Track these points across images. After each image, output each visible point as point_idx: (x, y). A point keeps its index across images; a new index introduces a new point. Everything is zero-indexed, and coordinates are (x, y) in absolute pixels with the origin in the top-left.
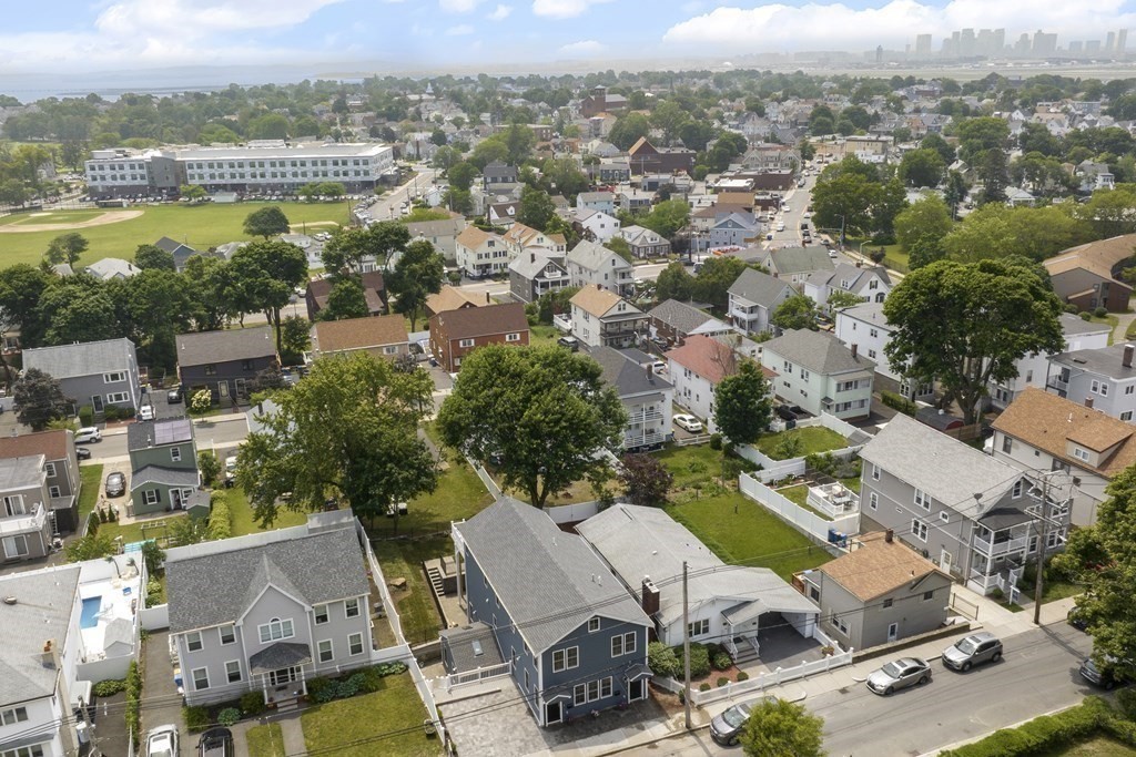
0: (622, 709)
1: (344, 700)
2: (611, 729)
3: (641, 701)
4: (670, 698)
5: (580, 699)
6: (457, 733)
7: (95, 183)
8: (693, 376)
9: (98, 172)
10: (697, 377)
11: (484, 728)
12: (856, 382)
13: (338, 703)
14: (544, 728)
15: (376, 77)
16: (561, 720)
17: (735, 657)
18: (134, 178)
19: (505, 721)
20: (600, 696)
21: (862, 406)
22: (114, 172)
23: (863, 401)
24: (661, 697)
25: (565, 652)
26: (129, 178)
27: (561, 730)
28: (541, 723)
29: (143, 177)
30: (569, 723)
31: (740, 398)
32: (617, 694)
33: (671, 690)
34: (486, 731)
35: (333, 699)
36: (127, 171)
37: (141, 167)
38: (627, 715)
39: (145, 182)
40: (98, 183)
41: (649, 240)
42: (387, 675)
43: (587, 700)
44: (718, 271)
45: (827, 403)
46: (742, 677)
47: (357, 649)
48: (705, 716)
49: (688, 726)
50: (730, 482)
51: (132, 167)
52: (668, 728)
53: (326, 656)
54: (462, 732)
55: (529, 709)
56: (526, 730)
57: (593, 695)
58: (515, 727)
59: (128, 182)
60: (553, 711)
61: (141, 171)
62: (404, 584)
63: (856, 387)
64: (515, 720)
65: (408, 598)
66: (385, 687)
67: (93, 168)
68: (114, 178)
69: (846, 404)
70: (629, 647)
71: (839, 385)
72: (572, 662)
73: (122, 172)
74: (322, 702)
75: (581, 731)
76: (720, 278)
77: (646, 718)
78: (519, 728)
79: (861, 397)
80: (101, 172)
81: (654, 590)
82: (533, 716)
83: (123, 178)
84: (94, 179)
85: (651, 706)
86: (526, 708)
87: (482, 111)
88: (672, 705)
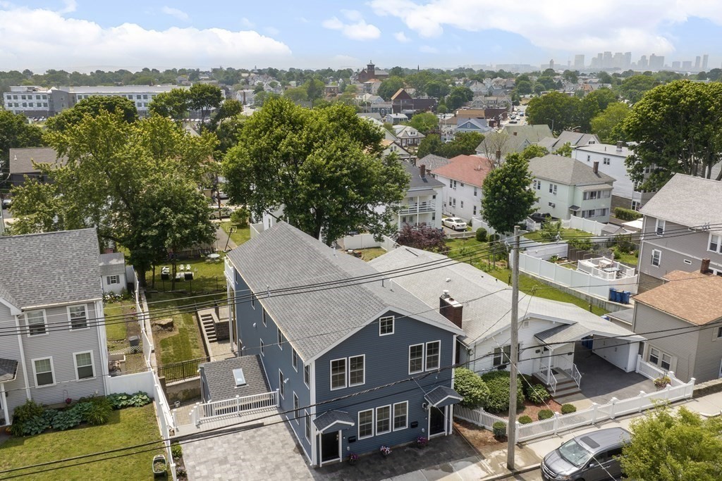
0: (420, 446)
1: (58, 433)
2: (407, 471)
3: (444, 436)
4: (480, 434)
5: (366, 430)
6: (197, 474)
7: (11, 109)
8: (458, 185)
9: (13, 101)
10: (462, 185)
11: (235, 468)
12: (599, 192)
13: (49, 437)
14: (317, 468)
15: (221, 68)
16: (340, 459)
17: (554, 389)
18: (39, 105)
19: (265, 459)
20: (392, 429)
21: (604, 215)
22: (24, 101)
23: (604, 210)
24: (468, 433)
25: (347, 360)
26: (35, 105)
27: (339, 472)
28: (313, 462)
29: (45, 105)
30: (351, 461)
31: (508, 185)
32: (414, 425)
33: (480, 424)
34: (238, 472)
35: (45, 431)
36: (34, 100)
37: (44, 97)
38: (427, 453)
39: (47, 109)
40: (13, 108)
41: (409, 134)
42: (124, 407)
43: (375, 432)
44: (466, 140)
45: (574, 210)
46: (567, 410)
47: (86, 372)
48: (531, 455)
49: (510, 467)
50: (499, 263)
51: (38, 97)
52: (483, 469)
53: (45, 378)
54: (205, 472)
55: (298, 446)
56: (292, 472)
57: (383, 426)
58: (277, 467)
59: (35, 108)
60: (329, 445)
61: (44, 101)
62: (171, 324)
63: (599, 197)
64: (278, 459)
65: (173, 338)
66: (118, 421)
67: (9, 98)
68: (25, 105)
69: (590, 211)
70: (432, 362)
71: (585, 193)
72: (356, 377)
73: (31, 101)
74: (28, 435)
75: (367, 472)
76: (468, 145)
77: (451, 458)
78: (283, 468)
79: (603, 206)
80: (15, 101)
81: (455, 304)
82: (303, 454)
83: (31, 105)
84: (10, 105)
85: (458, 443)
86: (294, 445)
87: (290, 80)
88: (484, 442)
